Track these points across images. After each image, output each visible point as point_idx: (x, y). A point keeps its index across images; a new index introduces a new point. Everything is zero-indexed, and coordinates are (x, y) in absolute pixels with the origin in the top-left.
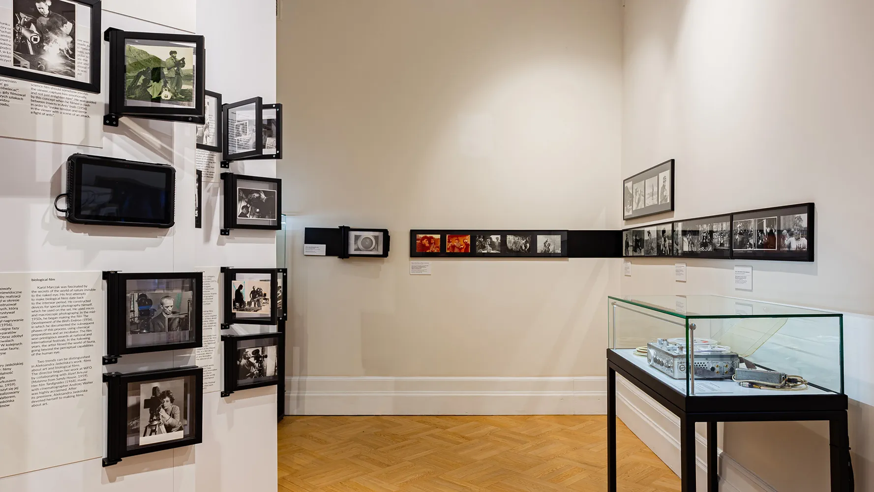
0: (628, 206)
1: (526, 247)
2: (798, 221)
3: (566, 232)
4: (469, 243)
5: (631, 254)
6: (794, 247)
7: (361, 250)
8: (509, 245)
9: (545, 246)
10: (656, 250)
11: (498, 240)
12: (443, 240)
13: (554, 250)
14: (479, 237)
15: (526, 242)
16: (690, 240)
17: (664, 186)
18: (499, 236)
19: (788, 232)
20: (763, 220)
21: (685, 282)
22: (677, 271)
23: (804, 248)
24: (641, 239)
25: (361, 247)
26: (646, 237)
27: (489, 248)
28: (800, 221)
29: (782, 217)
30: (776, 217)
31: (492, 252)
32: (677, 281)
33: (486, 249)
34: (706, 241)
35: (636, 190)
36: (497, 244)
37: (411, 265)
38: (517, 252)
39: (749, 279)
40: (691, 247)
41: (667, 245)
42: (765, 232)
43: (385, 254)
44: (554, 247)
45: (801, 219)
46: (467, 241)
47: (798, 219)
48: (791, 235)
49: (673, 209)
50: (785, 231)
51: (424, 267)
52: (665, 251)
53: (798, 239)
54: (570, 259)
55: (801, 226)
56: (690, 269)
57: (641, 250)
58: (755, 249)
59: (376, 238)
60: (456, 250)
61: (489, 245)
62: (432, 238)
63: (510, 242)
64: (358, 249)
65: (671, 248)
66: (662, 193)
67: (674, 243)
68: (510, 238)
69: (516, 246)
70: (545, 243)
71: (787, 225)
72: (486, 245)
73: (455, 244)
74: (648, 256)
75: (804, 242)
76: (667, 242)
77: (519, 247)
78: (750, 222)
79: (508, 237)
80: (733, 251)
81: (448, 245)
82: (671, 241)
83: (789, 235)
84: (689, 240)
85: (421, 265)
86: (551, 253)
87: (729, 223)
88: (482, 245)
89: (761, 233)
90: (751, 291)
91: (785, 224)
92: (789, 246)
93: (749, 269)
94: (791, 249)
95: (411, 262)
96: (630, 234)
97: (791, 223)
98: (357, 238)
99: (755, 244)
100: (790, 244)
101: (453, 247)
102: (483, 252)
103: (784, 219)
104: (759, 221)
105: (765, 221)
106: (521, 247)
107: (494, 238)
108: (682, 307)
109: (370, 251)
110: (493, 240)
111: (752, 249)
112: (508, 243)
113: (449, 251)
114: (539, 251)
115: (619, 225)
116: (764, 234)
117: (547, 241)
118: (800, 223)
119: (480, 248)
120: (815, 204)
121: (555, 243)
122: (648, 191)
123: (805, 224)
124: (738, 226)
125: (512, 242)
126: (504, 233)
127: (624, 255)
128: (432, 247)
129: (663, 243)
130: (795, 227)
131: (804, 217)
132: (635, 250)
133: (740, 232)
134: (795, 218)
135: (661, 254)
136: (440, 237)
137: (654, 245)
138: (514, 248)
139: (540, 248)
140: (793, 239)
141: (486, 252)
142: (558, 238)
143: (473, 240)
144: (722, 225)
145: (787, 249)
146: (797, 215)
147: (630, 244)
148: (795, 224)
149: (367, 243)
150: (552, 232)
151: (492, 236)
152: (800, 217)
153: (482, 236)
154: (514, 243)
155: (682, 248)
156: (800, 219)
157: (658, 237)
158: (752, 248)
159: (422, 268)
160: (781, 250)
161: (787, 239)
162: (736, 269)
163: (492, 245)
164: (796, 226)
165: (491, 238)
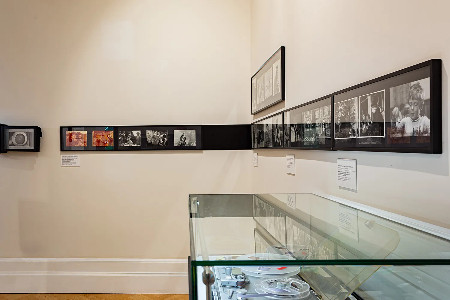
0: (254, 101)
1: (164, 141)
2: (415, 92)
3: (201, 127)
4: (113, 137)
5: (256, 146)
6: (409, 132)
7: (14, 145)
8: (149, 139)
9: (181, 139)
10: (272, 141)
11: (138, 135)
12: (89, 135)
13: (189, 144)
14: (122, 133)
15: (164, 136)
16: (297, 130)
17: (277, 76)
18: (139, 132)
19: (400, 110)
20: (367, 96)
21: (294, 175)
22: (288, 163)
23: (426, 132)
24: (262, 131)
25: (15, 143)
26: (266, 130)
27: (131, 142)
28: (418, 90)
29: (391, 89)
30: (384, 90)
31: (133, 145)
32: (288, 174)
33: (128, 143)
34: (309, 130)
35: (259, 84)
36: (138, 138)
37: (62, 158)
38: (156, 145)
39: (352, 175)
40: (297, 137)
41: (280, 136)
42: (370, 113)
43: (37, 148)
44: (190, 141)
45: (420, 87)
46: (110, 136)
47: (415, 88)
48: (406, 113)
49: (283, 98)
50: (396, 109)
51: (73, 159)
52: (278, 143)
53: (415, 119)
54: (204, 151)
55: (420, 99)
56: (299, 161)
57: (262, 142)
58: (358, 137)
59: (28, 134)
60: (101, 145)
61: (131, 139)
62: (79, 133)
63: (150, 136)
64: (13, 145)
65: (282, 139)
66: (275, 84)
67: (284, 134)
68: (149, 133)
69: (155, 140)
70: (181, 137)
71: (399, 100)
72: (128, 140)
73: (100, 139)
74: (267, 147)
75: (425, 122)
76: (279, 133)
77: (158, 141)
78: (352, 102)
79: (148, 132)
80: (334, 140)
81: (94, 140)
82: (282, 132)
83: (402, 114)
84: (295, 130)
85: (71, 158)
86: (187, 146)
87: (330, 107)
88: (124, 140)
89: (365, 116)
90: (356, 191)
91: (395, 99)
92: (403, 130)
93: (353, 163)
94: (405, 135)
95: (62, 155)
96: (256, 128)
97: (405, 96)
98: (12, 134)
99: (358, 130)
100: (404, 127)
101: (98, 141)
102: (125, 146)
103: (394, 91)
104: (362, 99)
105: (369, 98)
106: (160, 141)
107: (135, 133)
108: (292, 202)
109: (23, 146)
110: (134, 135)
111: (355, 137)
112: (147, 137)
113: (95, 146)
114: (175, 145)
115: (249, 120)
116: (368, 115)
117: (183, 135)
118: (418, 94)
119: (122, 143)
120: (442, 60)
121: (191, 136)
122: (266, 84)
123: (426, 94)
124: (339, 109)
125: (151, 137)
126: (143, 129)
127: (252, 147)
128: (80, 142)
129: (276, 134)
130: (411, 101)
131: (425, 83)
132: (259, 143)
133: (341, 116)
134: (411, 88)
135: (276, 146)
136: (86, 133)
137: (271, 137)
138: (153, 141)
139: (177, 141)
140: (407, 120)
141: (128, 145)
142: (193, 132)
143: (116, 135)
144: (323, 110)
145: (399, 135)
146: (413, 83)
147: (256, 137)
148: (411, 97)
149: (20, 139)
150: (188, 127)
151: (133, 132)
152: (418, 84)
153: (124, 132)
154: (153, 137)
155: (290, 138)
156: (418, 87)
157: (273, 130)
158: (354, 135)
159: (72, 161)
160: (391, 136)
161: (399, 120)
162: (340, 162)
163: (134, 139)
164: (413, 99)
165: (132, 134)
